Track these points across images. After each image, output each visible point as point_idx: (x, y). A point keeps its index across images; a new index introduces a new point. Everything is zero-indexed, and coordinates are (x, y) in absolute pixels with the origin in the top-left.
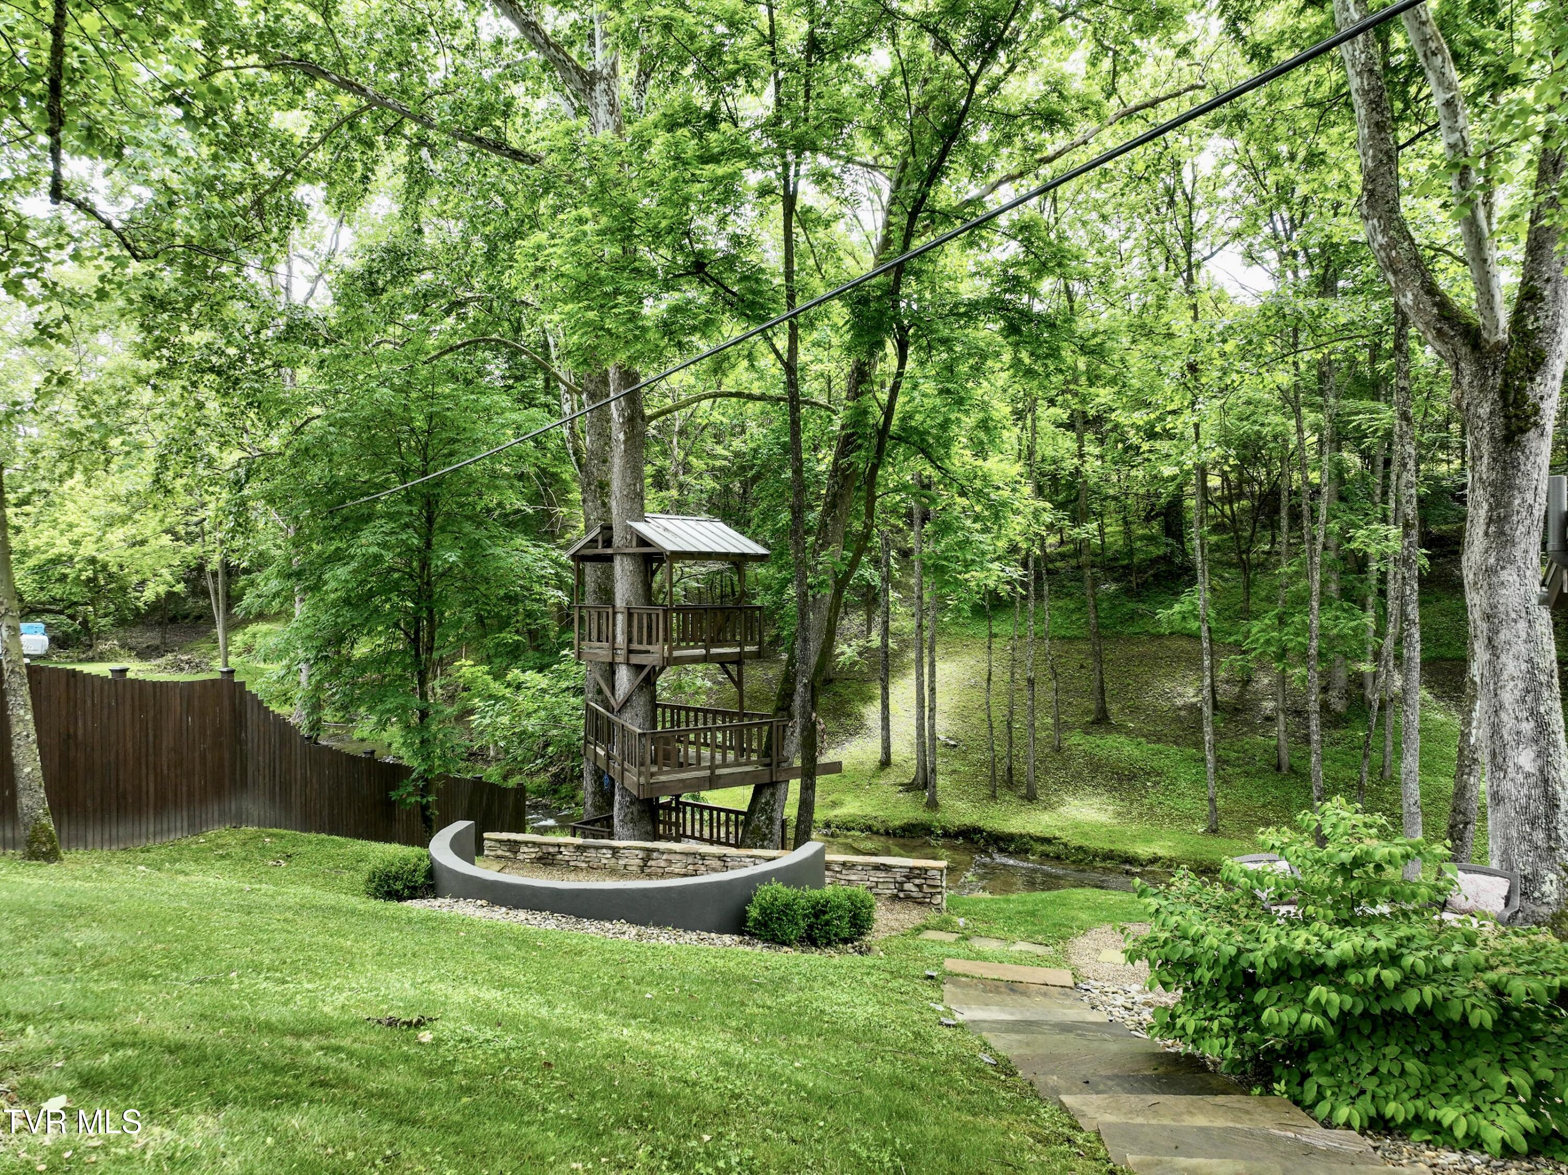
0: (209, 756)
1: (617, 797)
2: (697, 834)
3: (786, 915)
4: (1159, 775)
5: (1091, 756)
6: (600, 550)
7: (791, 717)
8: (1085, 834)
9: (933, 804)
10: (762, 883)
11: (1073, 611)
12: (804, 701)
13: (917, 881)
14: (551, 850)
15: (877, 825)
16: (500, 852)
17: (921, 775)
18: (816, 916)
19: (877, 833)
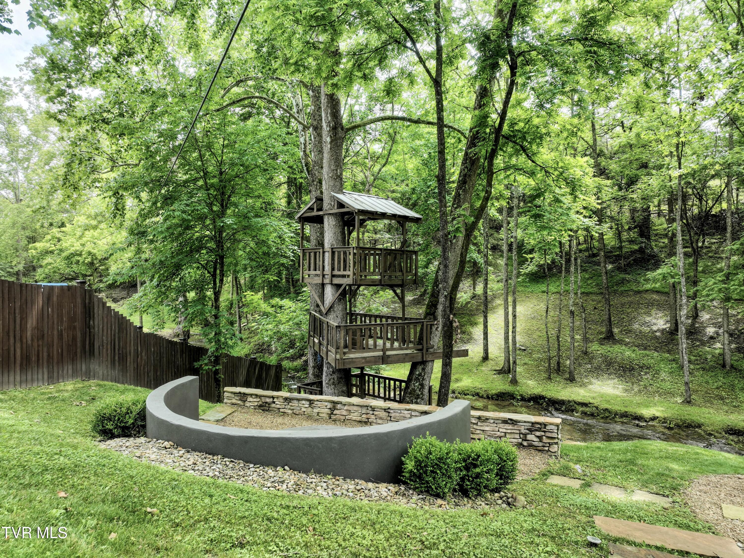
0: (65, 335)
1: (325, 369)
2: (376, 394)
3: (440, 469)
4: (648, 368)
5: (606, 357)
6: (315, 213)
7: (435, 319)
8: (608, 402)
9: (514, 382)
10: (417, 436)
11: (588, 279)
12: (445, 307)
13: (538, 434)
14: (268, 400)
15: (482, 393)
16: (234, 401)
17: (507, 365)
18: (467, 468)
19: (482, 397)
